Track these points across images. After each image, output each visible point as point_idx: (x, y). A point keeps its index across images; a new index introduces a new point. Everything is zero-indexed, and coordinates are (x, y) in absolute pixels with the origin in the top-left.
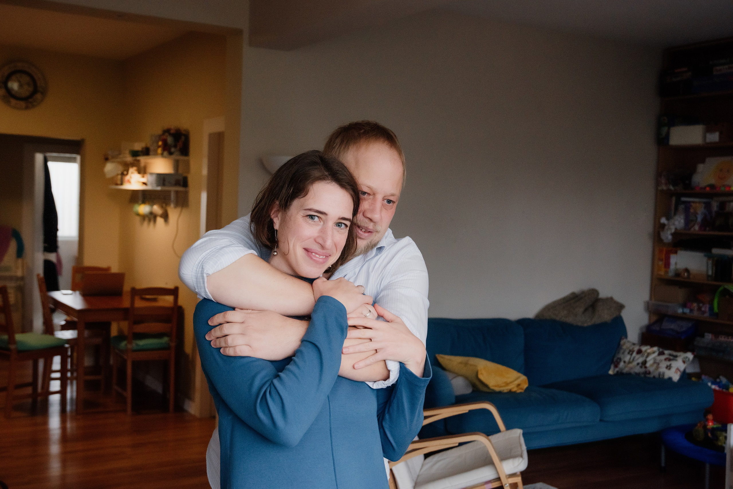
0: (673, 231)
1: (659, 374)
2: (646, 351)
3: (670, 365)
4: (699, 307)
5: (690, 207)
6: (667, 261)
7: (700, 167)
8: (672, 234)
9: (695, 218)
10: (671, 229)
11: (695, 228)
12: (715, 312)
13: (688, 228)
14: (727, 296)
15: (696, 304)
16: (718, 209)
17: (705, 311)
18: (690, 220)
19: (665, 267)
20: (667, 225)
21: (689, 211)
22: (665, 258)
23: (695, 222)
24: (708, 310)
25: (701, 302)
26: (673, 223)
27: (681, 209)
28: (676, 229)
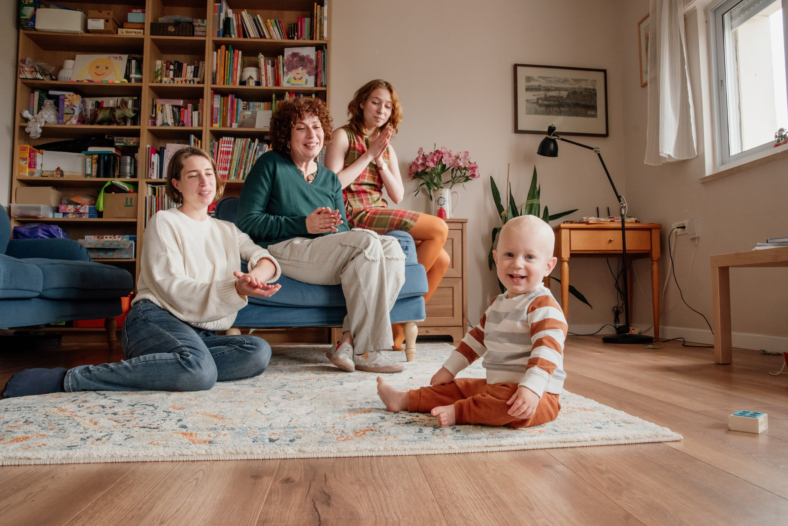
4: (76, 209)
5: (65, 99)
6: (32, 160)
7: (69, 63)
8: (42, 128)
9: (71, 111)
10: (41, 123)
11: (72, 122)
12: (100, 210)
13: (63, 122)
14: (114, 193)
15: (72, 206)
16: (94, 108)
17: (84, 213)
18: (65, 114)
19: (30, 166)
20: (32, 119)
21: (64, 104)
22: (30, 157)
23: (71, 115)
24: (87, 211)
25: (77, 204)
26: (42, 117)
27: (48, 103)
28: (46, 122)
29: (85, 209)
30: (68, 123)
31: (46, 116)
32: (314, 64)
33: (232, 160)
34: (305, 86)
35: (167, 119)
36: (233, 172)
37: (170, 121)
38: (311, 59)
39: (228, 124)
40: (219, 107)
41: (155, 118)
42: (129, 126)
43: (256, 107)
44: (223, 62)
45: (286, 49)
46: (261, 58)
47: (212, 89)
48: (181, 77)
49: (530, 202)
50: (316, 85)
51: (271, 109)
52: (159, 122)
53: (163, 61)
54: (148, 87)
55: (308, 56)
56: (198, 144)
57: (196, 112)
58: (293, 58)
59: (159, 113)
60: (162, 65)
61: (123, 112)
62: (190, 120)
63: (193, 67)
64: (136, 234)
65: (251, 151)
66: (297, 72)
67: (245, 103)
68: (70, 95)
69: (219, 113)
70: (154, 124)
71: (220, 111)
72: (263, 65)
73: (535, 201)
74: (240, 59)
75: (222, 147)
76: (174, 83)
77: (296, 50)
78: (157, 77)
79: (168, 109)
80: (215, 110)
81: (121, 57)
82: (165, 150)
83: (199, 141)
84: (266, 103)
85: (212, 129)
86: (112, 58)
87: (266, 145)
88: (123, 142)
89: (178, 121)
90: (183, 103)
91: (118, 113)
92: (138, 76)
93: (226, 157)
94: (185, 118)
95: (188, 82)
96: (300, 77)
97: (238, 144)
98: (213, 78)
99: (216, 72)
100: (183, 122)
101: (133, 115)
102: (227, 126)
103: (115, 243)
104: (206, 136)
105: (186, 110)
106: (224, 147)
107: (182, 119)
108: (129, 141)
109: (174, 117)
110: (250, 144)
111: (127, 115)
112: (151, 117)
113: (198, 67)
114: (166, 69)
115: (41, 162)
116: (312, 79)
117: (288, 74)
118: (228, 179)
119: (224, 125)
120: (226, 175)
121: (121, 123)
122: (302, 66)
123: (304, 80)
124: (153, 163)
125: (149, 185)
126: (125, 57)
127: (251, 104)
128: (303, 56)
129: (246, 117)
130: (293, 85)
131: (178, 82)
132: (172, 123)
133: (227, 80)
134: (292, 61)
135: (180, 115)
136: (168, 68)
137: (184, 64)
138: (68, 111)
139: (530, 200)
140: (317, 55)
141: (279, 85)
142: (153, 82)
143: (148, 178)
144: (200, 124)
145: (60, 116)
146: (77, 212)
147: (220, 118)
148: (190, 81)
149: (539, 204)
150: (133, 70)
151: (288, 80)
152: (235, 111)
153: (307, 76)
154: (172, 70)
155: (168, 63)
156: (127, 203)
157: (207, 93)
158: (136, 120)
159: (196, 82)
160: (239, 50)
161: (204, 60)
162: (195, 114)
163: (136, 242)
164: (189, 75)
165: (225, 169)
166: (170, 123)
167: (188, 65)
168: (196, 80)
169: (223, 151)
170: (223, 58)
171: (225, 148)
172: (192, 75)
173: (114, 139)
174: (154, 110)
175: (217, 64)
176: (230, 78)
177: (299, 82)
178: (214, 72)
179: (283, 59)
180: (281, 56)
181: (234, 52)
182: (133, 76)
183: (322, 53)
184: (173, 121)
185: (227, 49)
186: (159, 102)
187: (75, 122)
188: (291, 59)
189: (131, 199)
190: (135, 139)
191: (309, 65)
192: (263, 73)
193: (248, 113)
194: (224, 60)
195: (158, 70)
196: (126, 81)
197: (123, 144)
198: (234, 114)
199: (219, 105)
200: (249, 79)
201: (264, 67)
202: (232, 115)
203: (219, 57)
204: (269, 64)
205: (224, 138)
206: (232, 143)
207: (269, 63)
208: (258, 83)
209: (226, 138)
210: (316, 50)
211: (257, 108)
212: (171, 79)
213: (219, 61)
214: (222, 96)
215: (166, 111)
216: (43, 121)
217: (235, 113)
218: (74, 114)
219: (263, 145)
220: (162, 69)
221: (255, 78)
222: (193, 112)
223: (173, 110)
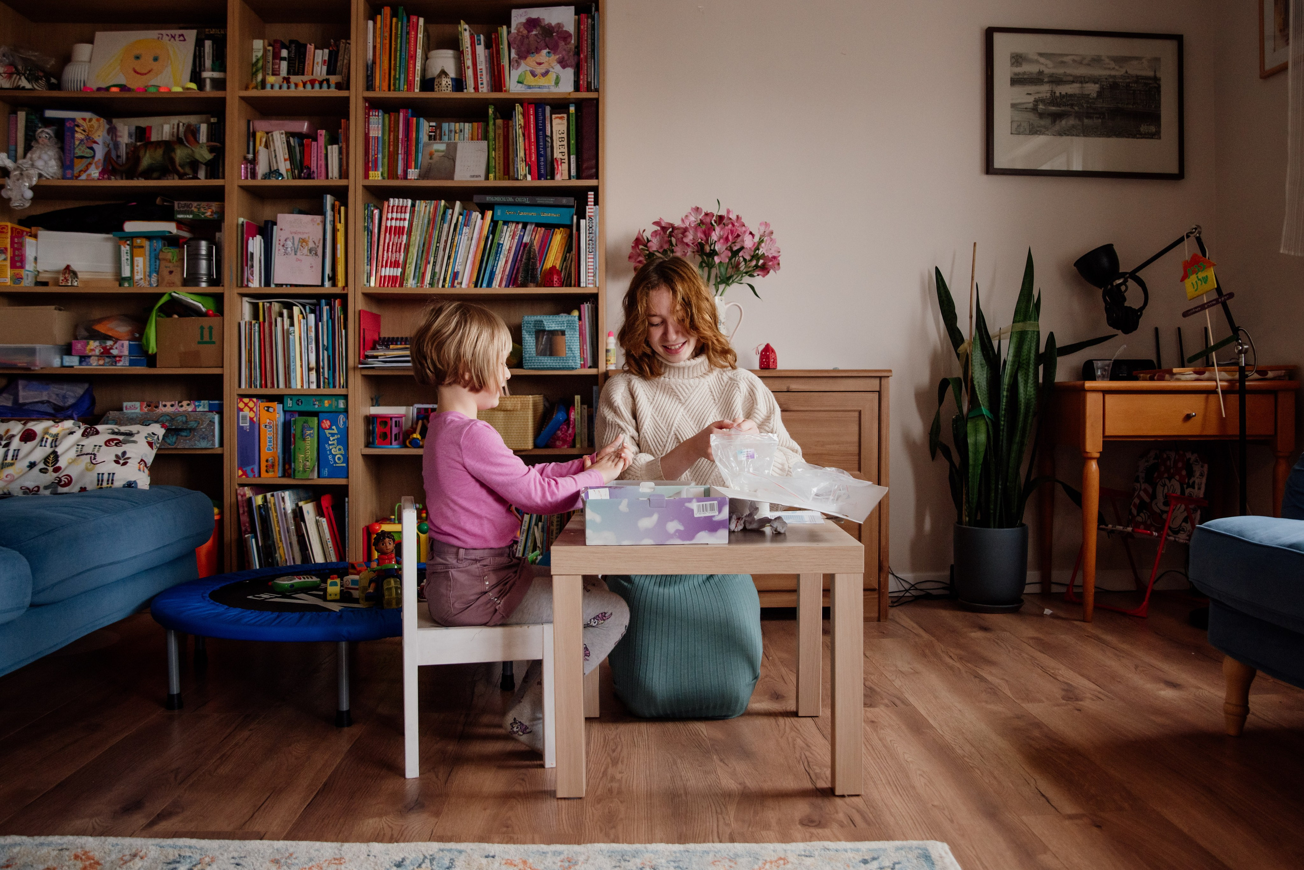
0: (35, 181)
1: (100, 481)
2: (46, 432)
3: (124, 453)
4: (105, 348)
5: (77, 129)
6: (17, 253)
7: (83, 51)
8: (32, 188)
9: (88, 152)
10: (30, 178)
11: (89, 175)
12: (150, 352)
13: (72, 174)
14: (176, 316)
15: (97, 343)
16: (133, 141)
17: (121, 357)
18: (78, 157)
19: (13, 266)
20: (15, 170)
21: (73, 137)
22: (12, 246)
23: (89, 160)
24: (126, 352)
25: (107, 337)
26: (33, 166)
27: (44, 135)
28: (40, 176)
29: (122, 348)
30: (84, 177)
31: (40, 164)
32: (573, 42)
33: (409, 246)
34: (554, 90)
35: (277, 162)
36: (410, 270)
37: (284, 166)
38: (566, 32)
39: (400, 172)
40: (380, 135)
41: (254, 162)
42: (202, 180)
43: (456, 132)
44: (387, 41)
45: (515, 13)
46: (465, 32)
47: (366, 99)
48: (303, 74)
49: (1020, 326)
50: (577, 88)
51: (486, 138)
52: (262, 169)
53: (266, 41)
54: (237, 100)
55: (559, 25)
56: (339, 213)
57: (335, 147)
58: (529, 32)
59: (261, 149)
60: (265, 50)
61: (190, 151)
62: (323, 163)
63: (326, 51)
64: (222, 400)
65: (446, 226)
66: (538, 61)
67: (433, 124)
68: (84, 119)
69: (380, 149)
70: (254, 175)
71: (384, 143)
72: (469, 45)
73: (1029, 327)
74: (420, 36)
75: (387, 219)
76: (289, 88)
77: (535, 13)
78: (254, 74)
79: (279, 141)
80: (372, 143)
81: (182, 35)
82: (275, 227)
83: (343, 209)
84: (475, 124)
85: (367, 183)
86: (165, 36)
87: (478, 213)
88: (191, 212)
89: (300, 166)
90: (309, 127)
91: (180, 154)
92: (216, 75)
93: (396, 239)
94: (314, 159)
95: (317, 85)
96: (543, 71)
97: (419, 212)
98: (368, 76)
99: (374, 62)
100: (309, 168)
101: (208, 156)
102: (397, 178)
103: (180, 419)
104: (356, 197)
105: (314, 143)
106: (392, 219)
107: (306, 163)
108: (202, 210)
109: (291, 158)
110: (444, 213)
111: (198, 157)
112: (245, 158)
113: (337, 52)
114: (274, 58)
115: (34, 255)
116: (568, 75)
117: (519, 64)
118: (401, 285)
119: (392, 173)
120: (397, 277)
121: (186, 174)
122: (547, 46)
123: (552, 76)
124: (252, 254)
125: (245, 299)
126: (191, 35)
127: (445, 126)
128: (549, 25)
129: (436, 155)
130: (529, 87)
131: (296, 85)
132: (287, 171)
133: (395, 78)
134: (527, 37)
135: (302, 153)
136: (277, 56)
137: (309, 45)
138: (83, 152)
139: (1020, 324)
140: (578, 23)
141: (500, 90)
142: (247, 88)
143: (242, 286)
144: (344, 173)
145: (68, 163)
146: (106, 353)
147: (383, 158)
148: (321, 83)
149: (1038, 332)
150: (208, 63)
151: (520, 76)
152: (414, 143)
153: (558, 67)
154: (284, 59)
155: (277, 45)
156: (202, 336)
157: (357, 108)
158: (216, 167)
159: (333, 85)
160: (419, 16)
161: (348, 36)
162: (334, 150)
163: (221, 413)
164: (319, 69)
165: (396, 264)
166: (283, 170)
167: (316, 48)
168: (334, 79)
169: (391, 227)
170: (387, 34)
171: (394, 221)
172: (325, 68)
173: (173, 206)
174: (251, 144)
175: (374, 47)
176: (402, 76)
177: (542, 81)
178: (370, 62)
179: (509, 32)
180: (505, 27)
181: (408, 21)
182: (207, 75)
183: (590, 21)
184: (289, 167)
185: (394, 14)
186: (261, 126)
187: (97, 175)
188: (525, 32)
189: (211, 328)
190: (214, 206)
191: (562, 44)
192: (469, 63)
193: (439, 147)
194: (388, 39)
195: (258, 60)
196: (193, 86)
197: (191, 216)
198: (411, 150)
199: (380, 132)
200: (439, 76)
201: (469, 49)
202: (407, 153)
203: (378, 32)
204: (480, 44)
205: (391, 200)
206: (408, 210)
207: (479, 40)
208: (459, 84)
209: (397, 200)
210: (577, 13)
211: (457, 135)
212: (284, 78)
213: (378, 40)
214: (385, 112)
215: (274, 146)
216: (34, 172)
217: (414, 148)
218: (93, 157)
219: (471, 215)
220: (264, 56)
221: (452, 74)
222: (329, 147)
223: (288, 143)
